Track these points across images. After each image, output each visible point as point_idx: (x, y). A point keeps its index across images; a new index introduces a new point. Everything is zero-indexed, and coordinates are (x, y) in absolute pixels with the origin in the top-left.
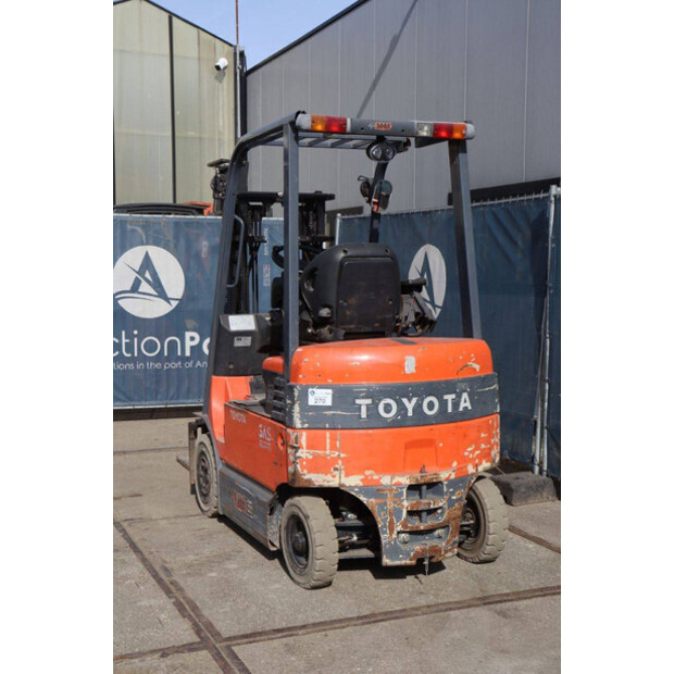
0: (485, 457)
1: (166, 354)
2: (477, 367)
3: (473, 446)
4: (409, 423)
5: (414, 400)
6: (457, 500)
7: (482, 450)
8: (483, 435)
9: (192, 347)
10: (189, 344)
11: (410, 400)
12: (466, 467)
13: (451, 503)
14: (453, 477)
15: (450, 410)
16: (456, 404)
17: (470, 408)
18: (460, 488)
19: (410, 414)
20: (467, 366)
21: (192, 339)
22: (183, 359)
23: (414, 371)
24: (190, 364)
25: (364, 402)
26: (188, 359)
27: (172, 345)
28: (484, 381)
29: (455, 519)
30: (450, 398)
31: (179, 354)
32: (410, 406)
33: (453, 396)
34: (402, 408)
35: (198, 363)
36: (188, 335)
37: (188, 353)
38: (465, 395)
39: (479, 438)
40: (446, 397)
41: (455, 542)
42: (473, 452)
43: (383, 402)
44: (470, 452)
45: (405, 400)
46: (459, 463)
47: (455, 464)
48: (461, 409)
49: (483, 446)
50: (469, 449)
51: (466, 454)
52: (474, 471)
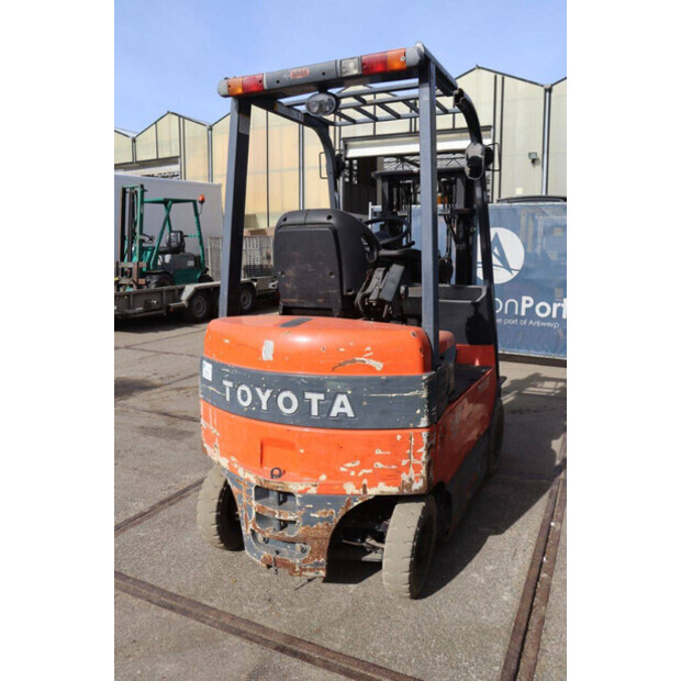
0: (383, 479)
1: (506, 312)
2: (379, 366)
3: (358, 463)
4: (263, 417)
5: (268, 392)
6: (321, 519)
7: (377, 471)
8: (378, 452)
9: (527, 309)
10: (524, 306)
11: (264, 392)
12: (341, 485)
13: (308, 521)
14: (313, 491)
15: (315, 411)
16: (326, 407)
17: (351, 414)
18: (328, 507)
19: (264, 407)
20: (355, 361)
21: (528, 302)
22: (519, 317)
23: (271, 359)
24: (525, 322)
25: (228, 384)
26: (523, 318)
27: (512, 306)
28: (386, 384)
29: (315, 538)
30: (315, 398)
31: (516, 312)
32: (264, 397)
33: (322, 397)
34: (256, 398)
35: (531, 322)
36: (524, 298)
37: (523, 313)
38: (342, 398)
39: (372, 454)
40: (308, 395)
41: (317, 564)
42: (357, 470)
43: (240, 388)
44: (351, 469)
45: (258, 390)
46: (329, 477)
47: (323, 478)
48: (334, 413)
49: (380, 465)
50: (349, 465)
51: (342, 469)
52: (356, 492)
